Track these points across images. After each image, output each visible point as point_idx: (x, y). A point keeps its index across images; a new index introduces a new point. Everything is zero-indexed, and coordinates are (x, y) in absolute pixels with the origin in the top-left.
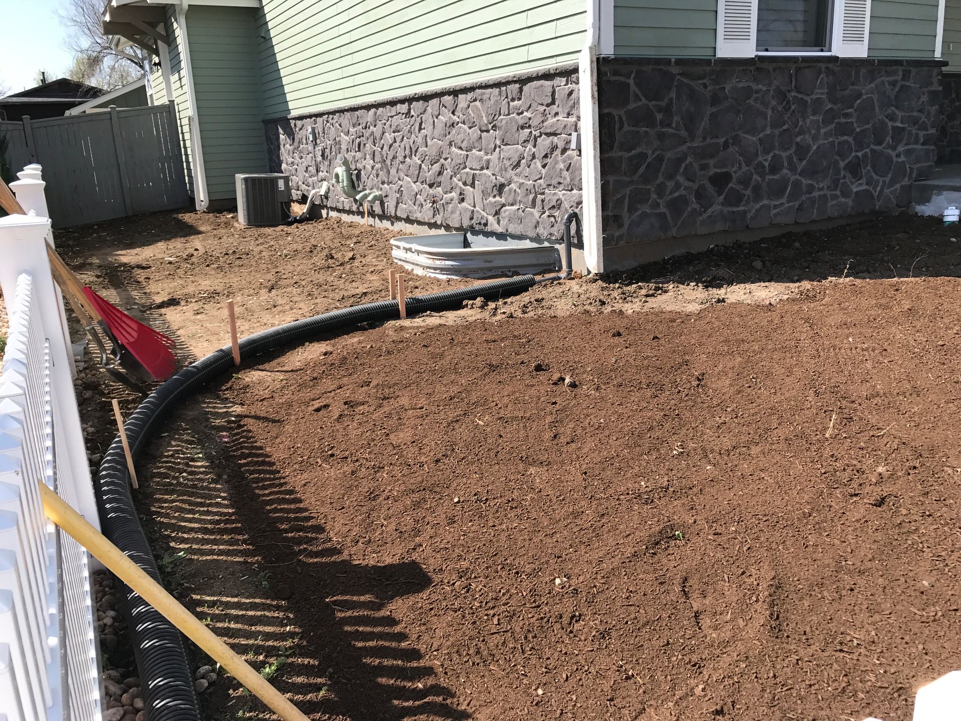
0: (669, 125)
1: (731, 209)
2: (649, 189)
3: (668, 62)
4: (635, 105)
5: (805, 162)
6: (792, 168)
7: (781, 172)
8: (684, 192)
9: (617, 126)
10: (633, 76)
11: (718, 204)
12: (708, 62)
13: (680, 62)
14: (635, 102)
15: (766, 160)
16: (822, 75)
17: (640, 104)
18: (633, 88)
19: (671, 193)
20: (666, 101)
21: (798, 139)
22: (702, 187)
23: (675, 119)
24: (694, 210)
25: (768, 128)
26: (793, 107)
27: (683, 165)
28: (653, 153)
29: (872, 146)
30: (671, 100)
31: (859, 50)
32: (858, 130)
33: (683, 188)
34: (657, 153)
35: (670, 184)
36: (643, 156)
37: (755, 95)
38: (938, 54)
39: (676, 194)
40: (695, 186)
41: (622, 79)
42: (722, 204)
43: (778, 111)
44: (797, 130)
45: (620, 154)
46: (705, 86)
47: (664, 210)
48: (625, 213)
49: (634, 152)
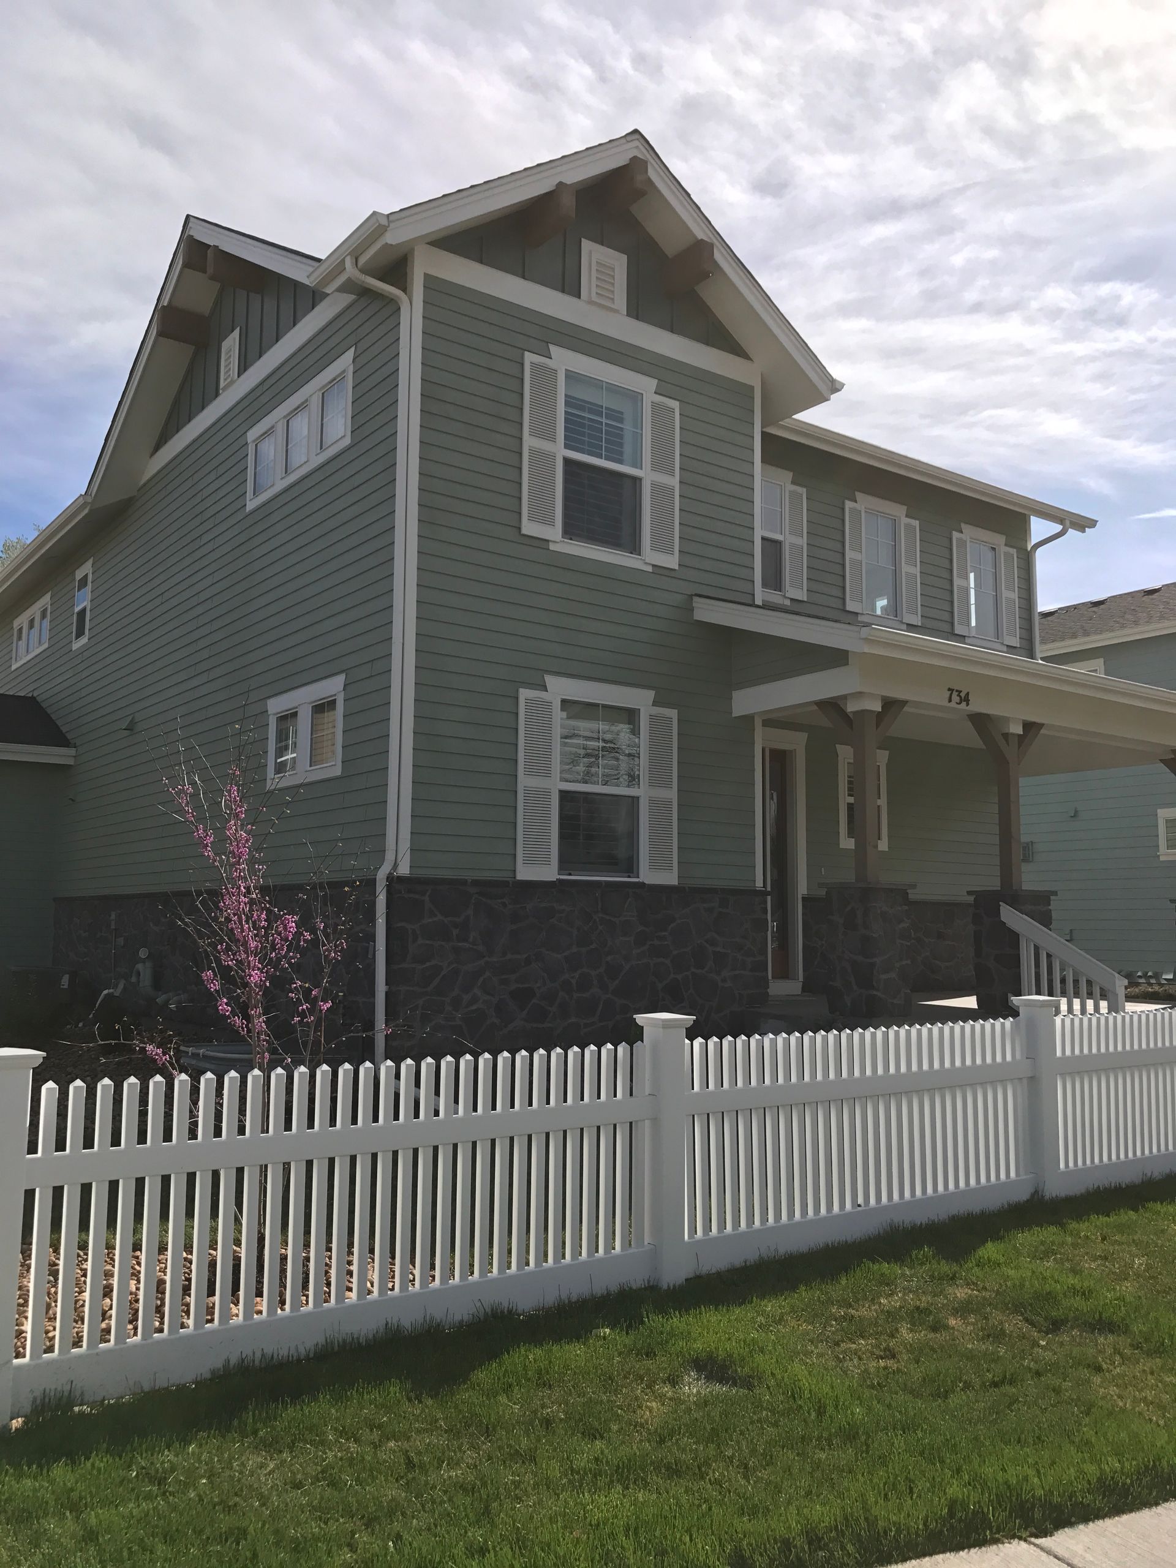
0: (466, 941)
1: (535, 1025)
2: (444, 1001)
3: (464, 882)
4: (430, 920)
5: (618, 980)
7: (591, 991)
8: (481, 1006)
9: (411, 938)
10: (428, 894)
12: (505, 884)
13: (476, 883)
14: (430, 917)
15: (573, 978)
16: (630, 899)
17: (435, 919)
18: (428, 905)
19: (469, 1005)
20: (463, 917)
21: (609, 958)
22: (502, 1001)
24: (493, 1024)
25: (574, 947)
26: (600, 928)
27: (481, 979)
28: (449, 966)
29: (693, 970)
30: (468, 917)
31: (670, 878)
32: (675, 952)
33: (480, 1001)
34: (454, 966)
35: (467, 997)
36: (438, 968)
37: (558, 915)
38: (759, 883)
39: (474, 1007)
40: (495, 1000)
41: (417, 896)
42: (525, 1020)
43: (584, 931)
44: (606, 949)
45: (413, 965)
46: (504, 905)
49: (428, 964)
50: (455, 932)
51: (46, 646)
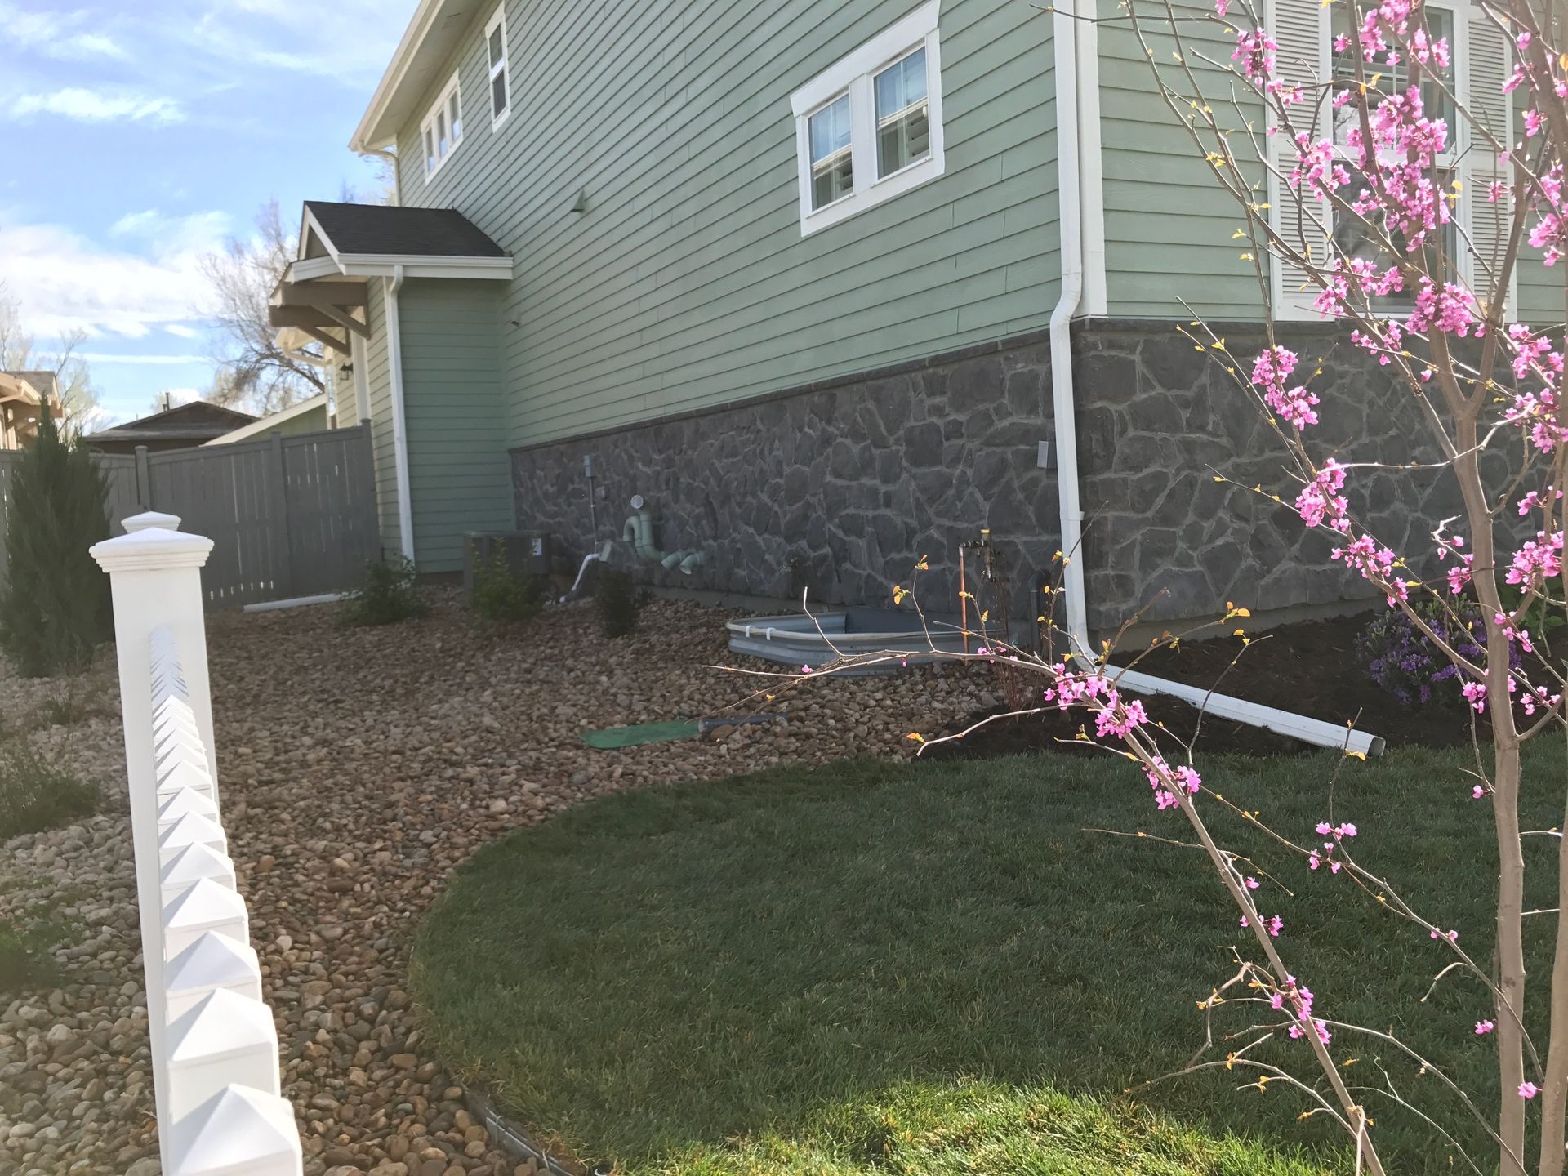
0: (1202, 428)
1: (1312, 567)
2: (1174, 533)
4: (1145, 396)
5: (1429, 490)
6: (1410, 501)
7: (1392, 507)
8: (1231, 539)
9: (1117, 428)
10: (1139, 349)
11: (1291, 559)
12: (1259, 328)
14: (1145, 391)
15: (1364, 486)
18: (1140, 368)
19: (1211, 539)
20: (1195, 388)
21: (1416, 452)
22: (1259, 530)
23: (1212, 417)
24: (1251, 568)
25: (1364, 434)
26: (1403, 400)
27: (1229, 494)
28: (1178, 474)
30: (1203, 387)
33: (1229, 531)
34: (1185, 473)
35: (1208, 526)
36: (1160, 479)
37: (1339, 381)
39: (1220, 542)
40: (1250, 529)
41: (1123, 355)
42: (1297, 560)
43: (1380, 407)
44: (1412, 437)
45: (1123, 475)
47: (1199, 568)
48: (1135, 574)
49: (1145, 472)
50: (1185, 415)
51: (461, 140)
